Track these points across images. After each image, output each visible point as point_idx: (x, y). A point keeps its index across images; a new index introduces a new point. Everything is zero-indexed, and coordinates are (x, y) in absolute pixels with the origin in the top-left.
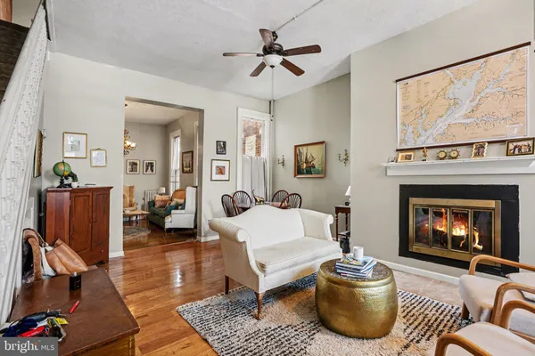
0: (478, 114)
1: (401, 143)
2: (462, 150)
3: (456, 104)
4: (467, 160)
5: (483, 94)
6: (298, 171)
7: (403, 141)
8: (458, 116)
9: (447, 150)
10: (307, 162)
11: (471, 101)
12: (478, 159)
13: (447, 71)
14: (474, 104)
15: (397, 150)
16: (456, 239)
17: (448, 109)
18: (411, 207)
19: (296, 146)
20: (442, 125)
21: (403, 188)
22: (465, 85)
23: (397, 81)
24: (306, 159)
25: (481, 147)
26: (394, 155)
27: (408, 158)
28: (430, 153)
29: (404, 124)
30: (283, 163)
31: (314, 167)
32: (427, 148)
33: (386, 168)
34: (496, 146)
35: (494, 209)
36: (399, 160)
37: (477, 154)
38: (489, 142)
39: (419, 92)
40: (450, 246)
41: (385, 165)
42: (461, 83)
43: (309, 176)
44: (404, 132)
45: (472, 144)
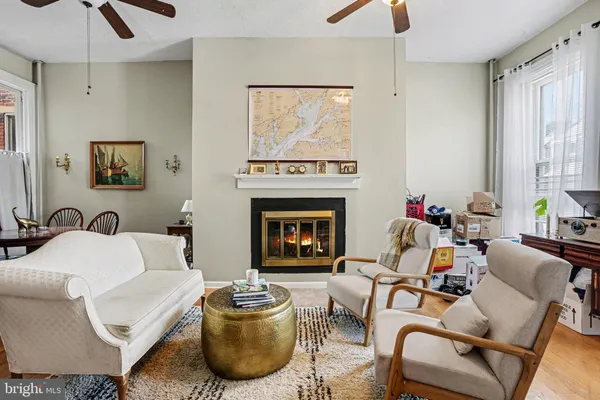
0: (320, 135)
1: (252, 155)
2: (308, 165)
3: (304, 123)
4: (314, 176)
5: (323, 119)
6: (99, 179)
7: (255, 152)
8: (305, 134)
9: (296, 165)
10: (113, 166)
11: (316, 123)
12: (322, 175)
13: (298, 91)
14: (317, 126)
15: (249, 161)
16: (304, 249)
17: (297, 127)
18: (263, 220)
19: (93, 143)
20: (292, 141)
21: (254, 201)
22: (311, 106)
23: (250, 87)
24: (112, 162)
25: (323, 164)
26: (246, 166)
27: (261, 170)
28: (282, 166)
29: (255, 134)
30: (67, 167)
31: (126, 175)
32: (280, 161)
33: (237, 180)
34: (332, 165)
35: (330, 218)
36: (252, 172)
37: (321, 171)
38: (329, 162)
39: (271, 104)
40: (299, 255)
41: (237, 176)
42: (308, 105)
43: (117, 186)
44: (256, 143)
45: (316, 161)
